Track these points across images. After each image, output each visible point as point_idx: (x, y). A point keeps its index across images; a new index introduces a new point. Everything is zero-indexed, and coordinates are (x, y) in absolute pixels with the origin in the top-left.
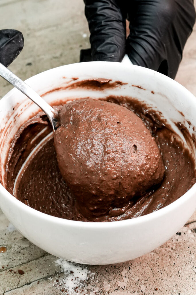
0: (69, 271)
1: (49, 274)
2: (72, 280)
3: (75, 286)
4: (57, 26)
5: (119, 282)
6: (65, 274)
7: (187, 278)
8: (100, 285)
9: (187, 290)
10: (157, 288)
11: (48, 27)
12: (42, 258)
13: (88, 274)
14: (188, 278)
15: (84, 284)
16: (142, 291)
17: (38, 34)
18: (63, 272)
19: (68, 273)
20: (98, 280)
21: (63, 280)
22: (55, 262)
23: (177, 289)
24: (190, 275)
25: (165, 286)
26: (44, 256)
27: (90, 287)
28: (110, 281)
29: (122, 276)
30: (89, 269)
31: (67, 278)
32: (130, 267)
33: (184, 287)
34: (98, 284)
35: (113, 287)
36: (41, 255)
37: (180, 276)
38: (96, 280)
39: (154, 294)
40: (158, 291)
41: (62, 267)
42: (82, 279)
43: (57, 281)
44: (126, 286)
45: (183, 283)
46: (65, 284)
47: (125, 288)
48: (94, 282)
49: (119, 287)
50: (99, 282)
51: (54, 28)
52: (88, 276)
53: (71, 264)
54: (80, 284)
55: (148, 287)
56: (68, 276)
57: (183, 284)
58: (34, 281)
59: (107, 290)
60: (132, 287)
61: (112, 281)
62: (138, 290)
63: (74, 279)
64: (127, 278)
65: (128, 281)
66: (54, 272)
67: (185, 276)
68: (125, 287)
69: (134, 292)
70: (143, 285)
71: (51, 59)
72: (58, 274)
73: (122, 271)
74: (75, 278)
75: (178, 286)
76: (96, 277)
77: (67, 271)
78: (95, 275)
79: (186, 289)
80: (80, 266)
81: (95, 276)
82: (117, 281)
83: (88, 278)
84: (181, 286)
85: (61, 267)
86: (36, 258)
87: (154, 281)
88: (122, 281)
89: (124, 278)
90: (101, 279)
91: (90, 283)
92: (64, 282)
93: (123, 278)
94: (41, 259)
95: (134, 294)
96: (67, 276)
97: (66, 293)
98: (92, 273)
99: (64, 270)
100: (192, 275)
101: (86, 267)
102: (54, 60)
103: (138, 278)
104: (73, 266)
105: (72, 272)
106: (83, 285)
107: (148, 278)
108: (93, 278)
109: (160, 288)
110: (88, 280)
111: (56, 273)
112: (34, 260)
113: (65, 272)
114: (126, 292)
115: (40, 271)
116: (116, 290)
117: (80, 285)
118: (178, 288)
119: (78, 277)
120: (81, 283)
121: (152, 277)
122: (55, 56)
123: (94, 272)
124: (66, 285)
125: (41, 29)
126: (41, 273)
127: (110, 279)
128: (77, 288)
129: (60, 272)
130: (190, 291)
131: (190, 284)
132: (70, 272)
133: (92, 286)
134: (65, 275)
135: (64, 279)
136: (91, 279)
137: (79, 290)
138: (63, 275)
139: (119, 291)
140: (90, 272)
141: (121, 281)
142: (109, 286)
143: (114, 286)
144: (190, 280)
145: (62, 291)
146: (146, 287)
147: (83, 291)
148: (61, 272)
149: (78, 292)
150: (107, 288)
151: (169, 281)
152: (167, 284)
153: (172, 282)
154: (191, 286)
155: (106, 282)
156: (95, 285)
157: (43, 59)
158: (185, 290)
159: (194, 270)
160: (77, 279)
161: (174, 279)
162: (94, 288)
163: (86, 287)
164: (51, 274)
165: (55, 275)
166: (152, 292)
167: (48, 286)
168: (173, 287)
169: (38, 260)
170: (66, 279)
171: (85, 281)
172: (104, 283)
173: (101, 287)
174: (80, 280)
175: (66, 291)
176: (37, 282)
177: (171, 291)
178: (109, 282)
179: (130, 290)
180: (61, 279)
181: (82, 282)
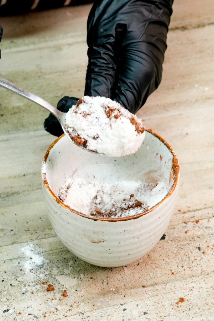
0: (29, 257)
1: (13, 257)
3: (31, 268)
4: (64, 72)
5: (65, 270)
9: (115, 281)
10: (92, 277)
11: (56, 73)
12: (12, 245)
13: (43, 261)
14: (117, 273)
16: (80, 278)
17: (47, 77)
18: (25, 257)
19: (28, 258)
22: (20, 249)
25: (99, 277)
26: (13, 244)
27: (42, 270)
29: (68, 265)
30: (44, 258)
32: (76, 260)
33: (113, 279)
34: (49, 269)
35: (60, 272)
36: (11, 243)
38: (48, 266)
39: (89, 281)
40: (93, 279)
41: (25, 254)
42: (38, 264)
43: (19, 263)
44: (69, 273)
49: (64, 273)
50: (50, 268)
51: (61, 74)
58: (2, 261)
59: (55, 274)
62: (77, 276)
63: (32, 263)
64: (72, 267)
66: (18, 256)
69: (74, 278)
70: (82, 274)
71: (53, 98)
73: (69, 262)
75: (108, 278)
77: (28, 257)
82: (63, 269)
86: (6, 245)
89: (70, 267)
91: (43, 267)
92: (24, 265)
93: (68, 267)
94: (10, 246)
95: (74, 279)
96: (27, 261)
97: (23, 272)
98: (46, 261)
99: (25, 256)
102: (55, 98)
103: (80, 269)
105: (31, 258)
107: (87, 269)
108: (46, 264)
109: (94, 277)
110: (42, 265)
111: (19, 257)
112: (5, 246)
114: (69, 277)
115: (7, 254)
116: (61, 274)
119: (35, 262)
121: (91, 269)
122: (57, 95)
124: (24, 266)
125: (50, 73)
126: (8, 255)
128: (32, 269)
130: (117, 282)
133: (44, 270)
137: (33, 272)
139: (63, 276)
142: (57, 271)
145: (21, 270)
146: (85, 275)
147: (36, 272)
149: (32, 272)
150: (54, 273)
157: (47, 96)
159: (123, 268)
162: (45, 271)
163: (39, 269)
164: (15, 258)
165: (18, 259)
166: (88, 280)
167: (11, 266)
169: (8, 247)
170: (25, 263)
173: (50, 271)
174: (36, 264)
175: (23, 271)
176: (4, 262)
177: (102, 281)
179: (71, 276)
181: (37, 266)
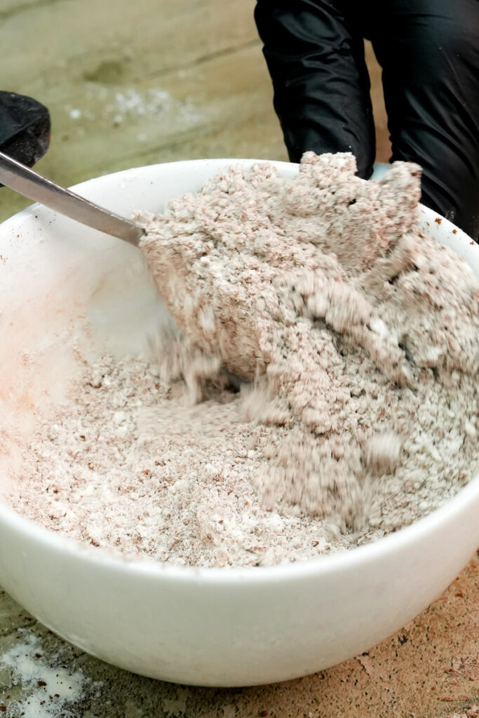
2: (41, 704)
6: (23, 689)
7: (342, 681)
8: (117, 713)
15: (73, 712)
20: (112, 700)
21: (19, 704)
23: (317, 710)
24: (349, 672)
28: (142, 699)
31: (30, 699)
37: (323, 677)
45: (331, 694)
46: (23, 714)
47: (183, 714)
48: (99, 704)
52: (83, 690)
53: (40, 662)
54: (63, 713)
55: (241, 710)
56: (30, 693)
57: (332, 697)
60: (201, 712)
61: (149, 701)
65: (189, 698)
67: (337, 676)
68: (181, 713)
72: (5, 690)
74: (51, 698)
76: (104, 693)
78: (104, 686)
79: (341, 708)
80: (64, 667)
81: (102, 690)
83: (83, 696)
84: (326, 703)
85: (12, 673)
87: (258, 693)
88: (174, 697)
90: (118, 698)
100: (354, 673)
101: (80, 669)
104: (44, 667)
106: (71, 714)
113: (23, 684)
117: (64, 715)
118: (320, 708)
120: (65, 709)
123: (99, 680)
127: (143, 695)
129: (10, 686)
131: (350, 695)
132: (36, 684)
134: (24, 692)
135: (20, 702)
136: (91, 698)
138: (18, 693)
140: (89, 680)
141: (171, 699)
143: (153, 713)
144: (350, 686)
148: (13, 685)
151: (295, 691)
152: (292, 699)
153: (304, 693)
154: (354, 700)
155: (133, 704)
156: (104, 713)
158: (337, 710)
160: (55, 698)
161: (309, 686)
168: (307, 707)
171: (75, 703)
172: (126, 707)
178: (139, 704)
180: (13, 703)
